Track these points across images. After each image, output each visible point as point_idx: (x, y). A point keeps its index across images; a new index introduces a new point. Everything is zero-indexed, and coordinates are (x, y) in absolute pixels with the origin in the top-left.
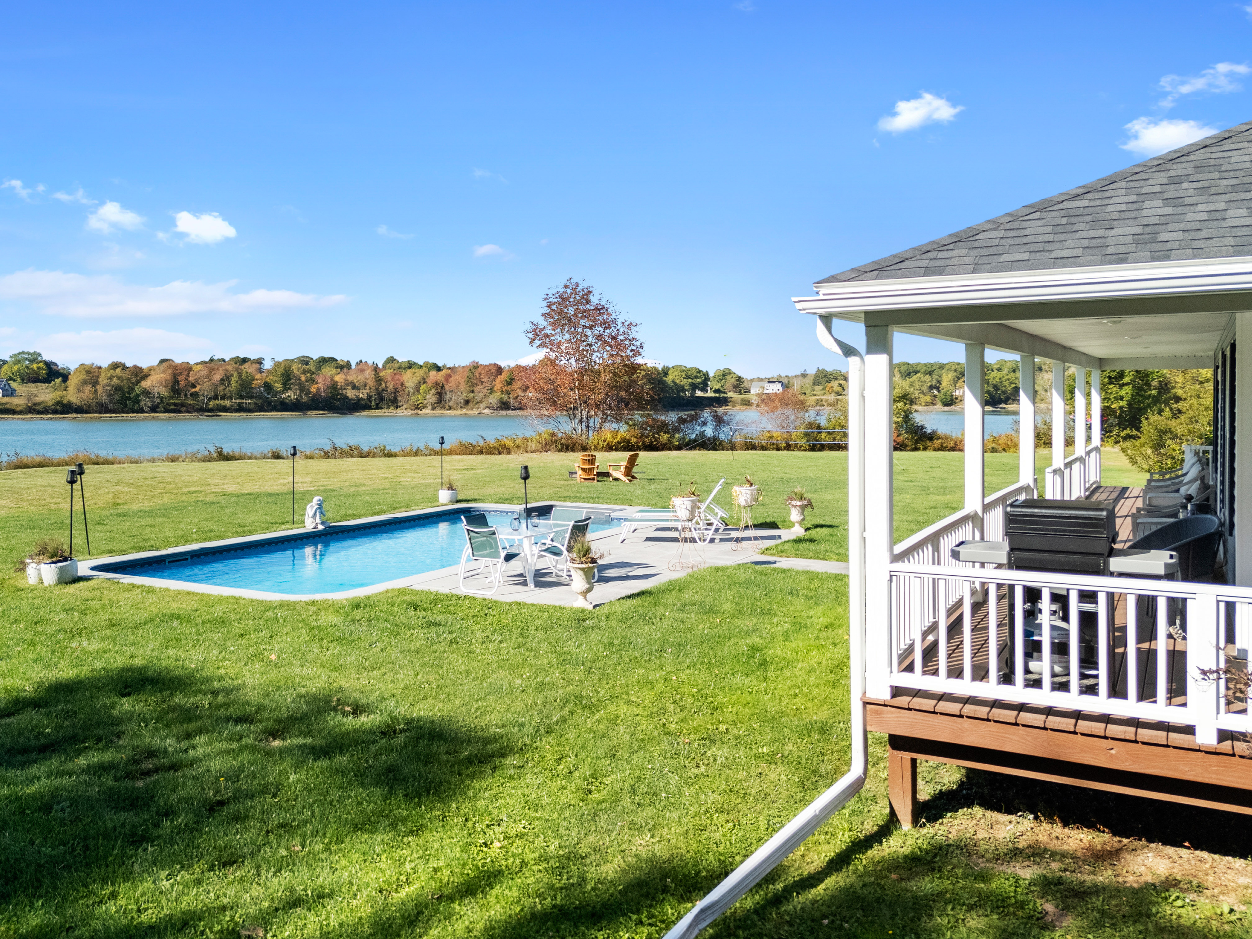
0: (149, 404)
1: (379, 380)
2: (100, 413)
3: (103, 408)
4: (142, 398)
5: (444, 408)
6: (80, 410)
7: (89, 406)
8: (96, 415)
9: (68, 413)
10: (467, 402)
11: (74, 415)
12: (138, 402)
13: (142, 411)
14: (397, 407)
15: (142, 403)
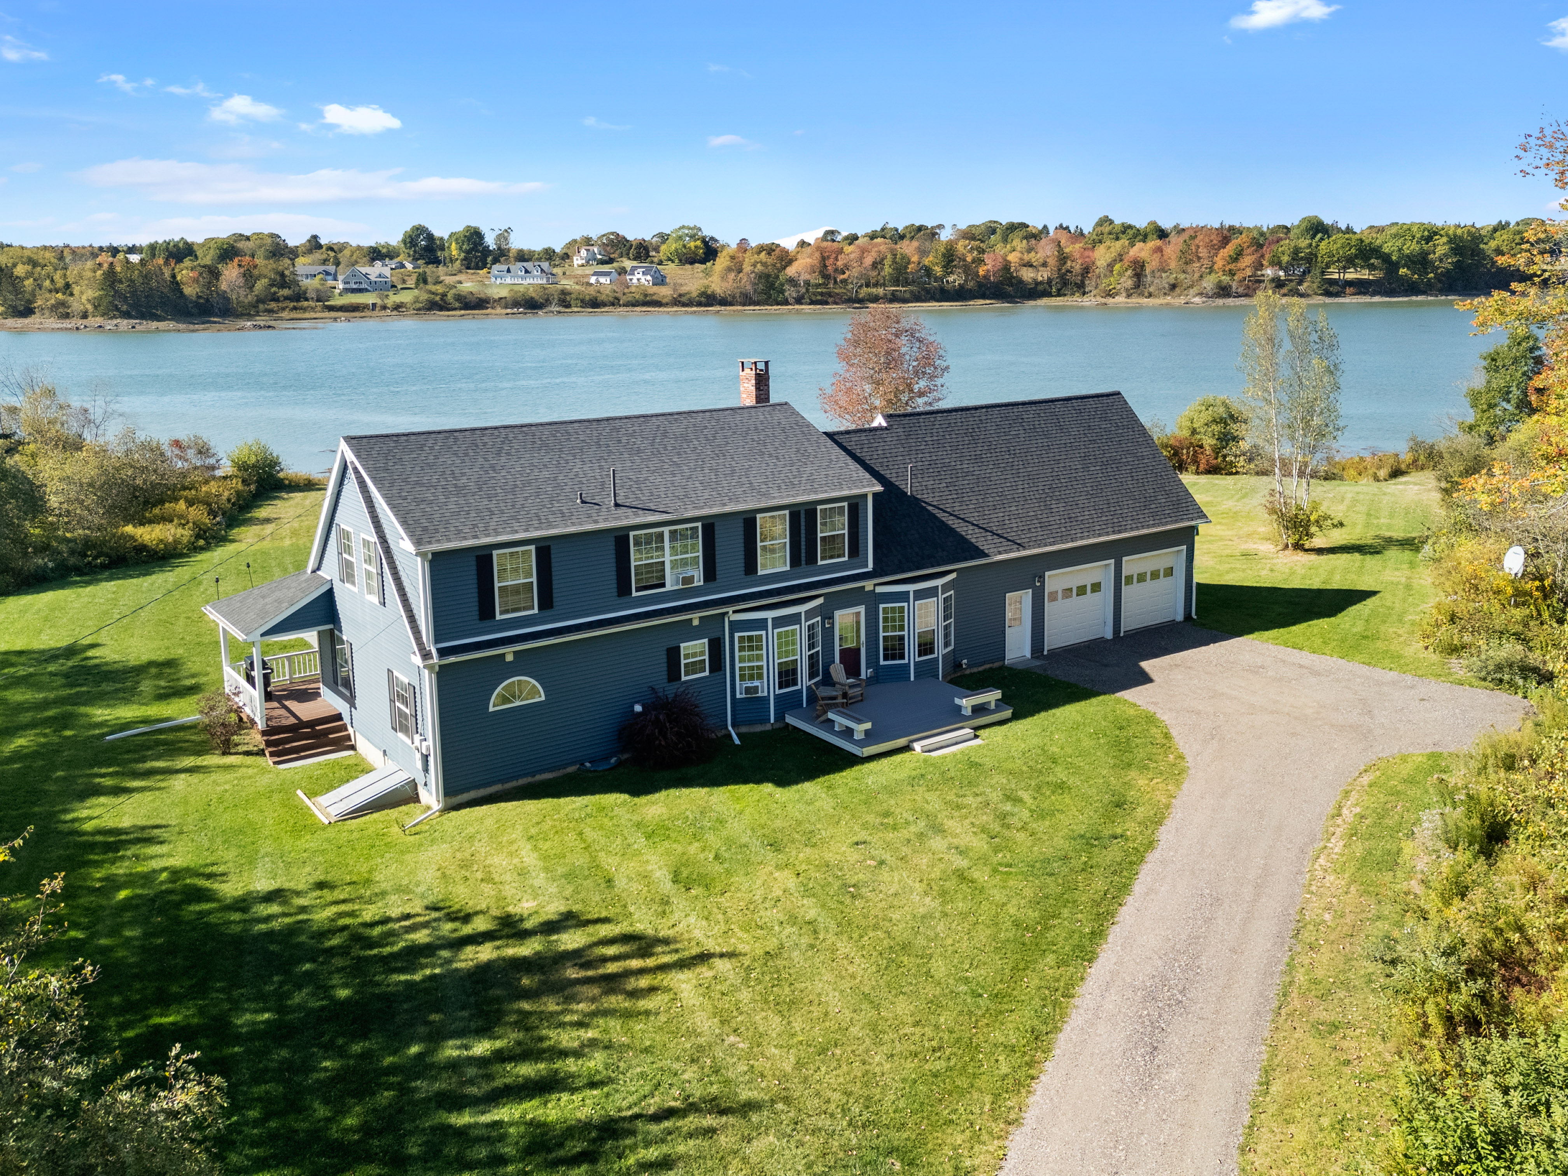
0: (794, 295)
1: (1063, 258)
2: (744, 305)
3: (747, 300)
4: (786, 287)
5: (1141, 294)
6: (724, 302)
7: (734, 297)
8: (739, 308)
9: (711, 305)
10: (1173, 287)
11: (718, 308)
12: (782, 292)
13: (786, 302)
14: (1084, 294)
15: (786, 294)
